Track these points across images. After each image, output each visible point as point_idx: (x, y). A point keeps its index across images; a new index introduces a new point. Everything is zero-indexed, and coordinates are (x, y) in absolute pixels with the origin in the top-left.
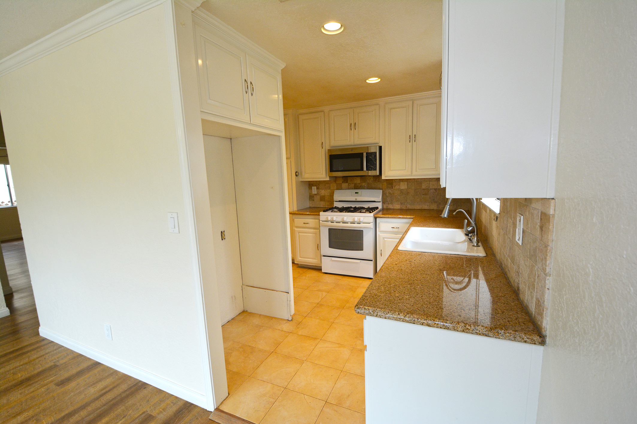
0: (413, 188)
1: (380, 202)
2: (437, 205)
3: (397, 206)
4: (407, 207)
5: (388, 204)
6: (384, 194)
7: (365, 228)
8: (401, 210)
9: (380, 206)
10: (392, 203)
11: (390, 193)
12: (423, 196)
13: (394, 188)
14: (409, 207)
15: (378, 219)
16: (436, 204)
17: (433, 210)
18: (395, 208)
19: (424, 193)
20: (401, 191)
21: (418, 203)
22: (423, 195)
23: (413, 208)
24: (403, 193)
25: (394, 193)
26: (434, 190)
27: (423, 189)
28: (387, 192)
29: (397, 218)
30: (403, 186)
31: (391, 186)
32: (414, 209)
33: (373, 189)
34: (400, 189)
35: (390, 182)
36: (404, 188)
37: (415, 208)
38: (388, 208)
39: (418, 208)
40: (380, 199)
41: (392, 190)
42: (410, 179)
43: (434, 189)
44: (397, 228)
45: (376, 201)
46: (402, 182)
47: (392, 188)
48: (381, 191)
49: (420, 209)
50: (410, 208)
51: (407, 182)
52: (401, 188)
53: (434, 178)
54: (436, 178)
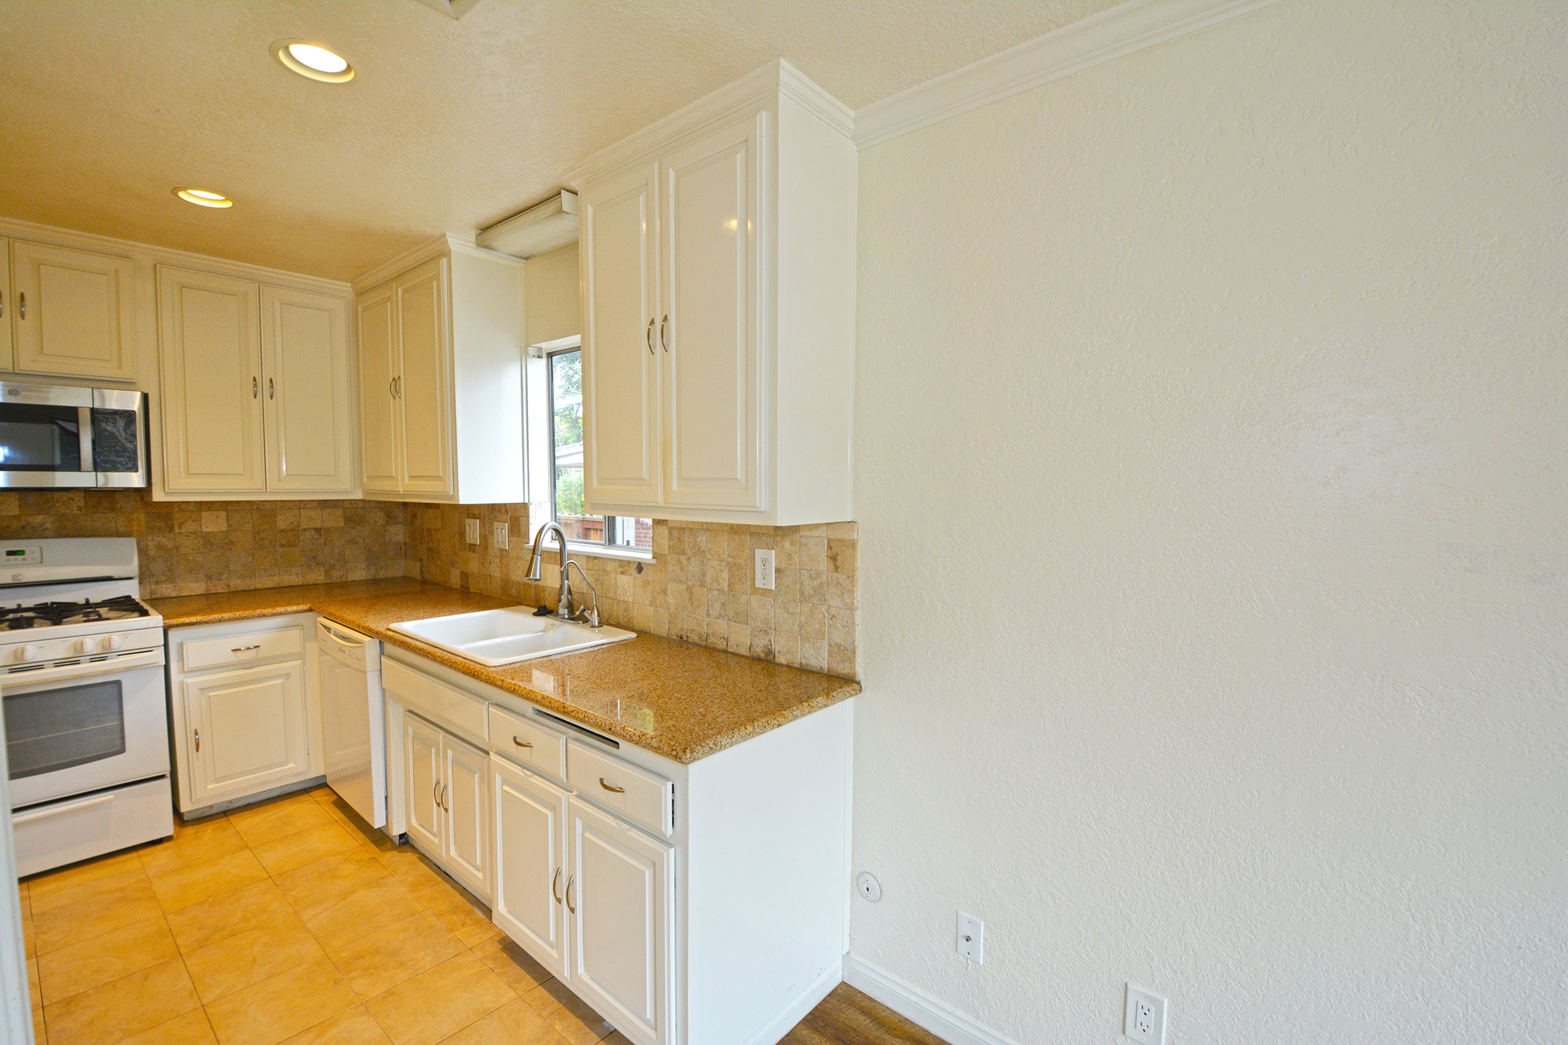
0: (249, 527)
1: (131, 578)
2: (325, 571)
3: (197, 588)
4: (232, 585)
5: (157, 583)
6: (142, 552)
7: (126, 670)
8: (208, 596)
9: (132, 589)
10: (171, 580)
11: (160, 547)
12: (280, 550)
13: (177, 530)
14: (237, 584)
15: (171, 634)
16: (322, 569)
17: (315, 584)
18: (184, 594)
19: (284, 542)
20: (208, 540)
21: (265, 570)
22: (282, 546)
23: (252, 587)
24: (212, 545)
25: (177, 548)
26: (313, 532)
27: (282, 531)
28: (151, 544)
29: (254, 617)
30: (214, 524)
31: (166, 523)
32: (256, 590)
33: (100, 536)
34: (202, 532)
35: (167, 515)
36: (218, 530)
37: (258, 586)
38: (157, 596)
39: (267, 586)
40: (133, 567)
41: (171, 535)
42: (237, 502)
43: (315, 529)
44: (249, 648)
45: (116, 577)
46: (209, 509)
47: (171, 528)
48: (131, 544)
49: (274, 588)
50: (240, 588)
51: (228, 512)
52: (205, 530)
53: (312, 501)
54: (321, 501)
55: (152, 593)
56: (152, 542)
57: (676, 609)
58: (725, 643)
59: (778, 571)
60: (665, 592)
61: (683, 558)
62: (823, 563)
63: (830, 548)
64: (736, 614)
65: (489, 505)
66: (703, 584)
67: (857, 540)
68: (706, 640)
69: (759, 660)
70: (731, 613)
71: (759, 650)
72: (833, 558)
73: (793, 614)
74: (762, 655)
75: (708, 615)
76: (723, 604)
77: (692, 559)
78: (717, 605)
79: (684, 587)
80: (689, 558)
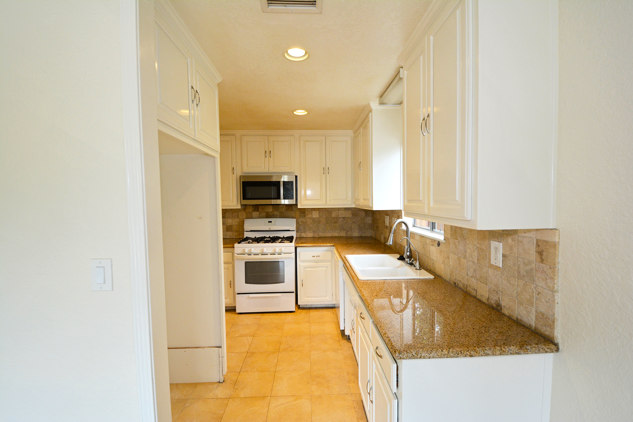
0: (324, 216)
1: (294, 231)
2: (346, 232)
3: (310, 235)
4: (320, 235)
5: (301, 232)
6: (297, 223)
7: (286, 258)
8: (314, 238)
9: (294, 234)
10: (305, 232)
11: (302, 222)
12: (333, 224)
13: (306, 217)
14: (321, 235)
15: (298, 249)
16: (345, 231)
17: (342, 237)
18: (308, 237)
19: (334, 222)
20: (314, 219)
21: (329, 231)
22: (333, 223)
23: (325, 236)
24: (315, 222)
25: (306, 222)
26: (342, 219)
27: (333, 218)
28: (300, 221)
29: (318, 246)
30: (315, 215)
31: (304, 214)
32: (326, 237)
33: (289, 218)
34: (312, 217)
35: (303, 211)
36: (316, 217)
37: (327, 236)
38: (301, 236)
39: (329, 236)
40: (294, 227)
41: (305, 218)
42: (322, 208)
43: (343, 218)
44: (317, 256)
45: (291, 230)
46: (314, 210)
47: (305, 216)
48: (295, 220)
49: (331, 237)
50: (322, 236)
51: (319, 211)
52: (313, 217)
53: (342, 208)
54: (345, 208)
55: (300, 235)
56: (300, 220)
57: (453, 268)
58: (475, 292)
59: (504, 256)
60: (448, 258)
61: (456, 241)
62: (533, 256)
63: (538, 246)
64: (481, 277)
65: (391, 210)
66: (465, 257)
67: (559, 242)
68: (466, 288)
69: (493, 308)
70: (478, 276)
71: (493, 302)
72: (540, 253)
73: (513, 285)
74: (495, 306)
75: (467, 275)
76: (475, 270)
77: (460, 242)
78: (472, 270)
79: (457, 257)
80: (459, 242)
